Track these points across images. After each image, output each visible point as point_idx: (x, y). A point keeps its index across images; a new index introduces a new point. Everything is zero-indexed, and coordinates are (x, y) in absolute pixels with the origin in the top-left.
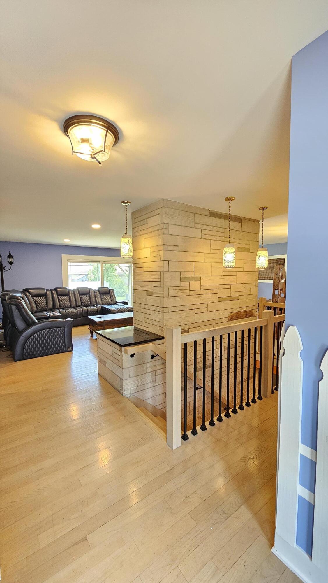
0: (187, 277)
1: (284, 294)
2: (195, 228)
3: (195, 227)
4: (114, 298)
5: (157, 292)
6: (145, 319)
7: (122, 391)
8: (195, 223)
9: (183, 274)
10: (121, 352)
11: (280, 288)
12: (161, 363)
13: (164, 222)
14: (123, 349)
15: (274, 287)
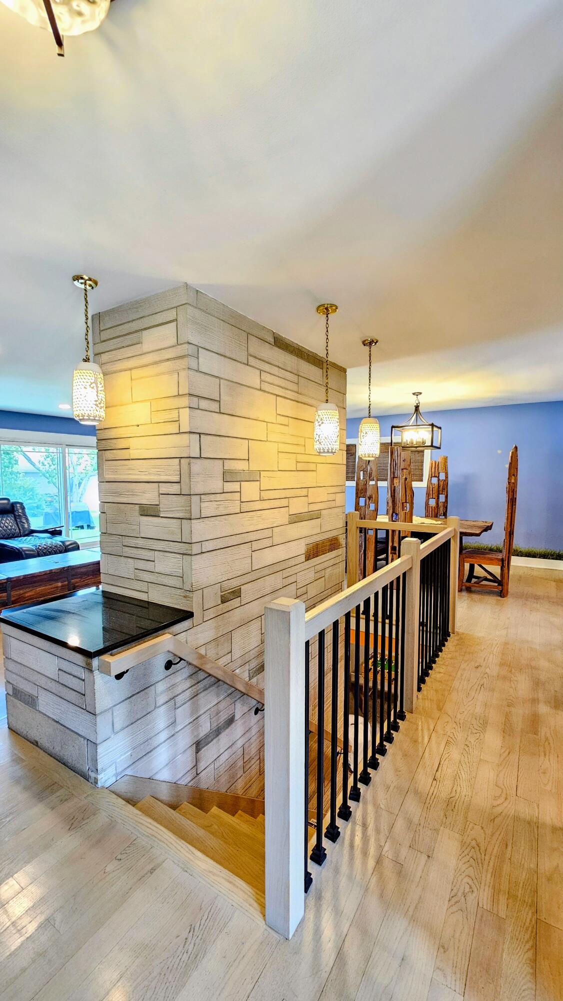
0: (236, 472)
1: (374, 504)
2: (250, 366)
3: (249, 363)
4: (24, 521)
5: (172, 506)
6: (135, 570)
7: (92, 775)
8: (249, 355)
9: (230, 465)
10: (91, 671)
11: (368, 494)
12: (188, 674)
13: (190, 342)
14: (95, 662)
15: (357, 493)
